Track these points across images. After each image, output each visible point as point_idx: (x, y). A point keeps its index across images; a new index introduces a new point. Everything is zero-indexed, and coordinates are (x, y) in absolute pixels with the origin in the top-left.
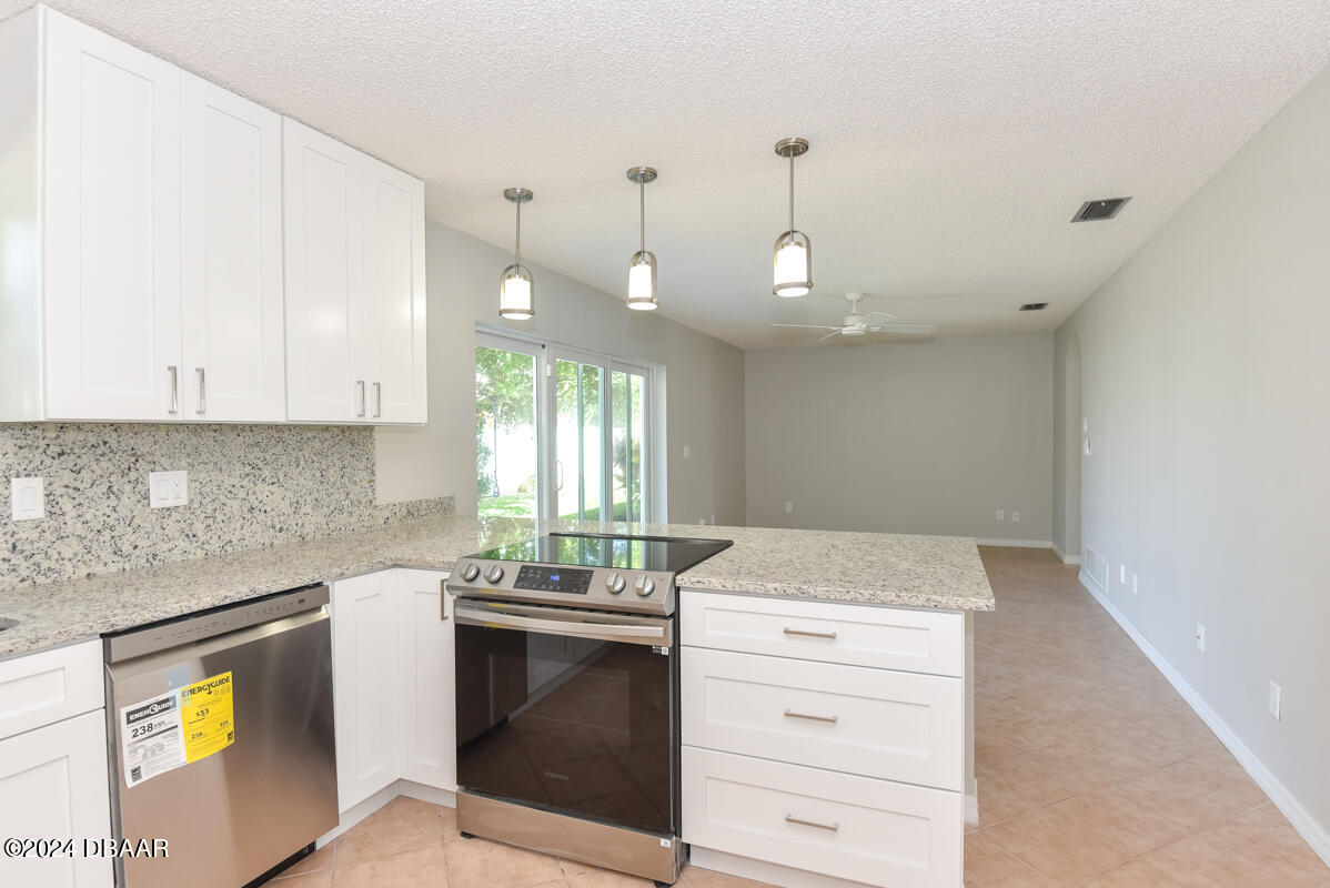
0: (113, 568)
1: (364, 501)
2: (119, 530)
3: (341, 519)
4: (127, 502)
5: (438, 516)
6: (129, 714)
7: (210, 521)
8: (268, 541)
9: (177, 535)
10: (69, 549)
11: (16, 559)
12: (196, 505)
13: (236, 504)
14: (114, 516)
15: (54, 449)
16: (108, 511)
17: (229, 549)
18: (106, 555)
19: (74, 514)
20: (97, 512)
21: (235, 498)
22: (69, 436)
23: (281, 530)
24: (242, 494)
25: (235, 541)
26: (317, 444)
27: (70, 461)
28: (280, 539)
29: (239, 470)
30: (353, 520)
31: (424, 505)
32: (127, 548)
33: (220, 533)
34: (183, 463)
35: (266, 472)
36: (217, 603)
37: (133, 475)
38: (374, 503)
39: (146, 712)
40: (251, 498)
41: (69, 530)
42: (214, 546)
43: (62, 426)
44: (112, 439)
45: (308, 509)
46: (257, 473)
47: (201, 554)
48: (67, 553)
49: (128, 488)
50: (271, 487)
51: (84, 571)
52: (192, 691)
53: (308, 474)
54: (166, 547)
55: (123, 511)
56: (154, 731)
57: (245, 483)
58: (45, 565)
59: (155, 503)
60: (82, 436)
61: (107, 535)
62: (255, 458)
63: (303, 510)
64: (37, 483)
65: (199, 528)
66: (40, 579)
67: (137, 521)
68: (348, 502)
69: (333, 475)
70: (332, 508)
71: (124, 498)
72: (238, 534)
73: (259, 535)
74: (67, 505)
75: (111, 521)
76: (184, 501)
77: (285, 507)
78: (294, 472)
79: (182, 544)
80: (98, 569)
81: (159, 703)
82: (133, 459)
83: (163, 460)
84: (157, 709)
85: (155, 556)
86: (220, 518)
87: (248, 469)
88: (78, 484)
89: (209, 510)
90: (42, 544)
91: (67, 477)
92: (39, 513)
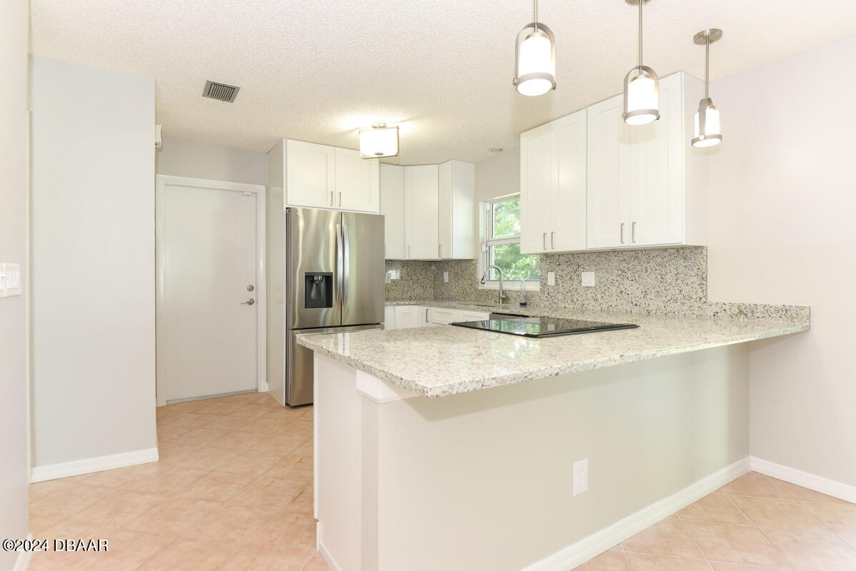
0: (571, 306)
1: (694, 297)
2: (573, 293)
3: (676, 307)
4: (576, 282)
5: (781, 321)
7: (603, 295)
8: (629, 310)
9: (591, 298)
10: (560, 296)
11: (549, 297)
12: (598, 287)
13: (614, 289)
14: (572, 287)
15: (557, 263)
16: (570, 285)
17: (611, 309)
18: (570, 301)
19: (561, 285)
20: (568, 285)
21: (614, 285)
22: (561, 258)
23: (636, 305)
24: (617, 284)
25: (613, 306)
26: (659, 260)
27: (561, 267)
28: (635, 310)
29: (616, 272)
30: (685, 308)
31: (760, 309)
32: (575, 300)
33: (607, 301)
34: (594, 269)
35: (629, 274)
37: (577, 273)
38: (704, 299)
40: (621, 286)
41: (560, 290)
42: (604, 306)
43: (560, 254)
44: (572, 258)
45: (652, 296)
46: (624, 274)
47: (599, 308)
49: (576, 277)
50: (632, 283)
51: (563, 305)
53: (653, 277)
54: (588, 302)
55: (574, 286)
57: (619, 279)
58: (555, 301)
59: (583, 285)
60: (564, 258)
61: (570, 294)
62: (624, 267)
63: (649, 297)
64: (553, 274)
65: (599, 297)
66: (554, 305)
67: (578, 291)
68: (681, 296)
69: (669, 278)
70: (669, 298)
72: (615, 303)
73: (624, 306)
74: (560, 282)
75: (571, 289)
76: (593, 285)
77: (638, 293)
78: (644, 275)
79: (593, 303)
80: (567, 306)
82: (577, 267)
83: (588, 268)
85: (584, 305)
86: (607, 293)
87: (620, 272)
88: (563, 275)
89: (603, 289)
90: (554, 294)
91: (560, 273)
92: (554, 284)
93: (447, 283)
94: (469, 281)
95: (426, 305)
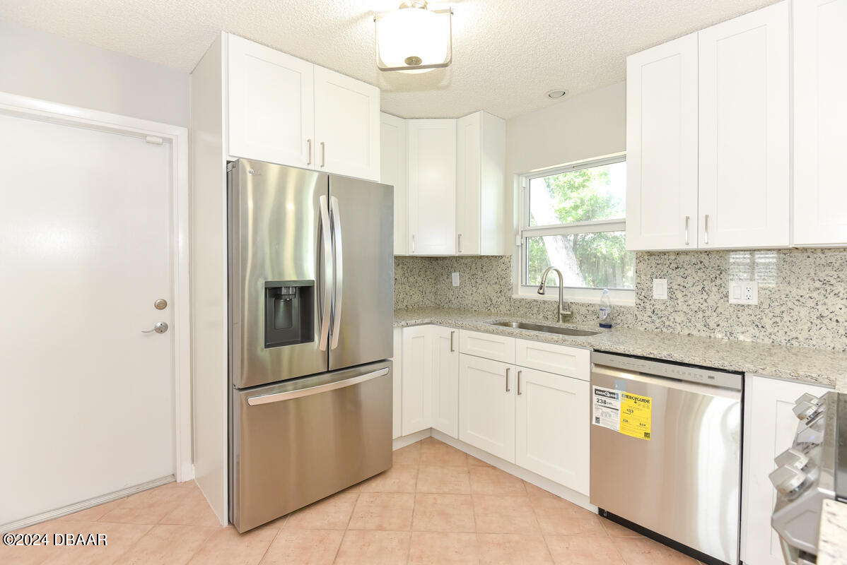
0: (703, 334)
2: (708, 313)
4: (714, 298)
6: (596, 390)
7: (778, 319)
9: (749, 323)
10: (679, 318)
11: (654, 317)
12: (765, 306)
13: (804, 311)
14: (705, 304)
15: (674, 265)
16: (702, 301)
17: (796, 344)
18: (700, 326)
19: (682, 300)
20: (696, 301)
21: (803, 305)
22: (682, 258)
25: (801, 339)
27: (681, 271)
32: (712, 325)
33: (786, 329)
34: (756, 276)
35: (840, 288)
36: (645, 355)
37: (718, 282)
39: (604, 394)
40: (821, 308)
41: (679, 308)
43: (678, 253)
44: (706, 259)
46: (829, 288)
47: (768, 341)
48: (678, 320)
49: (715, 289)
51: (686, 332)
52: (627, 396)
54: (741, 330)
55: (711, 302)
56: (606, 405)
57: (815, 294)
58: (667, 323)
59: (732, 300)
60: (688, 258)
61: (700, 315)
62: (827, 275)
64: (664, 282)
65: (768, 322)
66: (665, 330)
67: (719, 310)
71: (712, 295)
72: (805, 334)
74: (679, 295)
75: (703, 307)
76: (754, 301)
79: (754, 331)
80: (695, 332)
81: (610, 393)
82: (719, 272)
83: (740, 273)
84: (608, 395)
85: (731, 334)
86: (786, 317)
87: (818, 284)
88: (685, 284)
89: (777, 311)
90: (666, 313)
91: (680, 280)
92: (665, 297)
93: (457, 287)
94: (497, 287)
95: (449, 325)
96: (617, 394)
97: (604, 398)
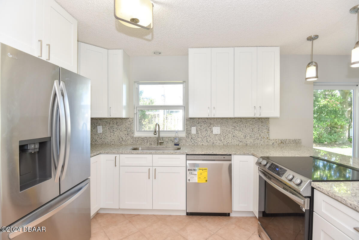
0: (206, 144)
1: (265, 137)
2: (207, 137)
3: (258, 141)
4: (209, 132)
5: (294, 145)
6: (188, 169)
7: (225, 138)
8: (237, 144)
9: (218, 140)
10: (200, 139)
11: (192, 140)
12: (222, 134)
13: (230, 135)
14: (207, 135)
15: (198, 122)
16: (206, 134)
17: (229, 144)
18: (205, 141)
19: (200, 133)
20: (204, 134)
21: (230, 133)
22: (200, 120)
23: (241, 142)
24: (232, 133)
25: (230, 143)
26: (251, 122)
27: (200, 124)
28: (241, 144)
29: (231, 127)
30: (262, 142)
31: (288, 141)
32: (209, 141)
33: (226, 140)
34: (219, 126)
35: (238, 128)
37: (210, 127)
38: (269, 138)
39: (191, 170)
40: (234, 134)
41: (199, 136)
42: (225, 143)
43: (199, 118)
44: (207, 120)
45: (248, 138)
46: (235, 128)
47: (222, 144)
48: (199, 141)
49: (209, 130)
50: (239, 132)
51: (201, 144)
52: (200, 169)
53: (248, 129)
54: (216, 142)
55: (208, 134)
56: (192, 174)
57: (232, 130)
58: (196, 142)
59: (214, 133)
60: (202, 120)
61: (205, 138)
62: (235, 125)
63: (247, 138)
64: (195, 128)
65: (222, 139)
66: (195, 144)
67: (210, 136)
68: (260, 137)
69: (255, 130)
70: (255, 138)
71: (208, 131)
72: (231, 141)
73: (235, 142)
74: (199, 132)
75: (206, 135)
76: (219, 133)
77: (242, 137)
78: (245, 129)
79: (219, 142)
80: (204, 144)
81: (194, 169)
82: (210, 124)
83: (216, 125)
85: (213, 143)
86: (227, 137)
87: (233, 127)
88: (201, 128)
89: (224, 135)
90: (195, 138)
91: (199, 127)
92: (195, 133)
94: (126, 132)
95: (114, 153)
96: (196, 169)
97: (191, 172)
